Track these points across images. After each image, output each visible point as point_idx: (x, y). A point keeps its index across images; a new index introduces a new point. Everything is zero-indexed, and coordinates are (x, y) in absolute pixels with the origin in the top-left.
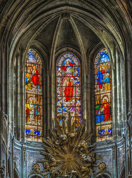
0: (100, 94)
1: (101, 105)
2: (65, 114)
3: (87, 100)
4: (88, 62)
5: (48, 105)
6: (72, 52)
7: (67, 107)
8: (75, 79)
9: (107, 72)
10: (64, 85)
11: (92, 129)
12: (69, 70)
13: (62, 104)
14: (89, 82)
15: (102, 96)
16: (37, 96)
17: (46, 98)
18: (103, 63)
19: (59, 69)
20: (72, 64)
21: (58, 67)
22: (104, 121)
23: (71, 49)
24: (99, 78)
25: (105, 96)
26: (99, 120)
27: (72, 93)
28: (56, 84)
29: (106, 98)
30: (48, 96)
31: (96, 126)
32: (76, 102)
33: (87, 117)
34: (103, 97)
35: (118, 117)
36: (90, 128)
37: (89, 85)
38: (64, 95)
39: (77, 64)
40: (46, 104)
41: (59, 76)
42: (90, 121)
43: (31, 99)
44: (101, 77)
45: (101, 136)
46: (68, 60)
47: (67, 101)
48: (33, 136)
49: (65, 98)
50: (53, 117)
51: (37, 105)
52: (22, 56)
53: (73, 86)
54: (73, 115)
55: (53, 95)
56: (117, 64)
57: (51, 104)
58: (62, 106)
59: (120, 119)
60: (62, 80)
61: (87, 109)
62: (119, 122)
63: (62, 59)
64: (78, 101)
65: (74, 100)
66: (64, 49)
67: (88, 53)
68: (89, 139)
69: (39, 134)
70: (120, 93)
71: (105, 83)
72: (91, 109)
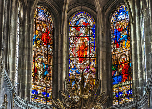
0: (117, 54)
1: (118, 65)
2: (78, 76)
3: (103, 60)
4: (104, 20)
5: (59, 65)
6: (86, 11)
7: (80, 68)
8: (90, 39)
9: (125, 30)
10: (77, 45)
11: (108, 91)
12: (82, 30)
13: (75, 66)
14: (105, 41)
15: (119, 55)
16: (46, 55)
17: (57, 58)
18: (120, 21)
19: (72, 29)
20: (86, 24)
21: (71, 27)
22: (122, 81)
23: (86, 8)
24: (116, 36)
25: (123, 55)
26: (116, 82)
27: (86, 53)
28: (68, 44)
29: (124, 57)
30: (59, 55)
31: (112, 88)
32: (90, 63)
33: (103, 78)
34: (121, 56)
35: (139, 75)
36: (106, 90)
37: (105, 44)
38: (77, 55)
39: (91, 23)
40: (57, 64)
41: (72, 37)
42: (105, 82)
43: (40, 58)
44: (118, 35)
45: (119, 99)
46: (81, 20)
47: (80, 62)
48: (41, 98)
49: (78, 59)
50: (64, 77)
51: (47, 65)
52: (30, 9)
53: (87, 47)
54: (87, 77)
55: (65, 54)
56: (137, 18)
57: (62, 63)
58: (75, 68)
59: (141, 77)
60: (75, 40)
61: (103, 69)
62: (140, 80)
63: (75, 19)
64: (93, 63)
65: (88, 62)
66: (78, 8)
67: (104, 10)
68: (105, 101)
69: (48, 96)
70: (140, 48)
71: (122, 42)
72: (107, 70)
